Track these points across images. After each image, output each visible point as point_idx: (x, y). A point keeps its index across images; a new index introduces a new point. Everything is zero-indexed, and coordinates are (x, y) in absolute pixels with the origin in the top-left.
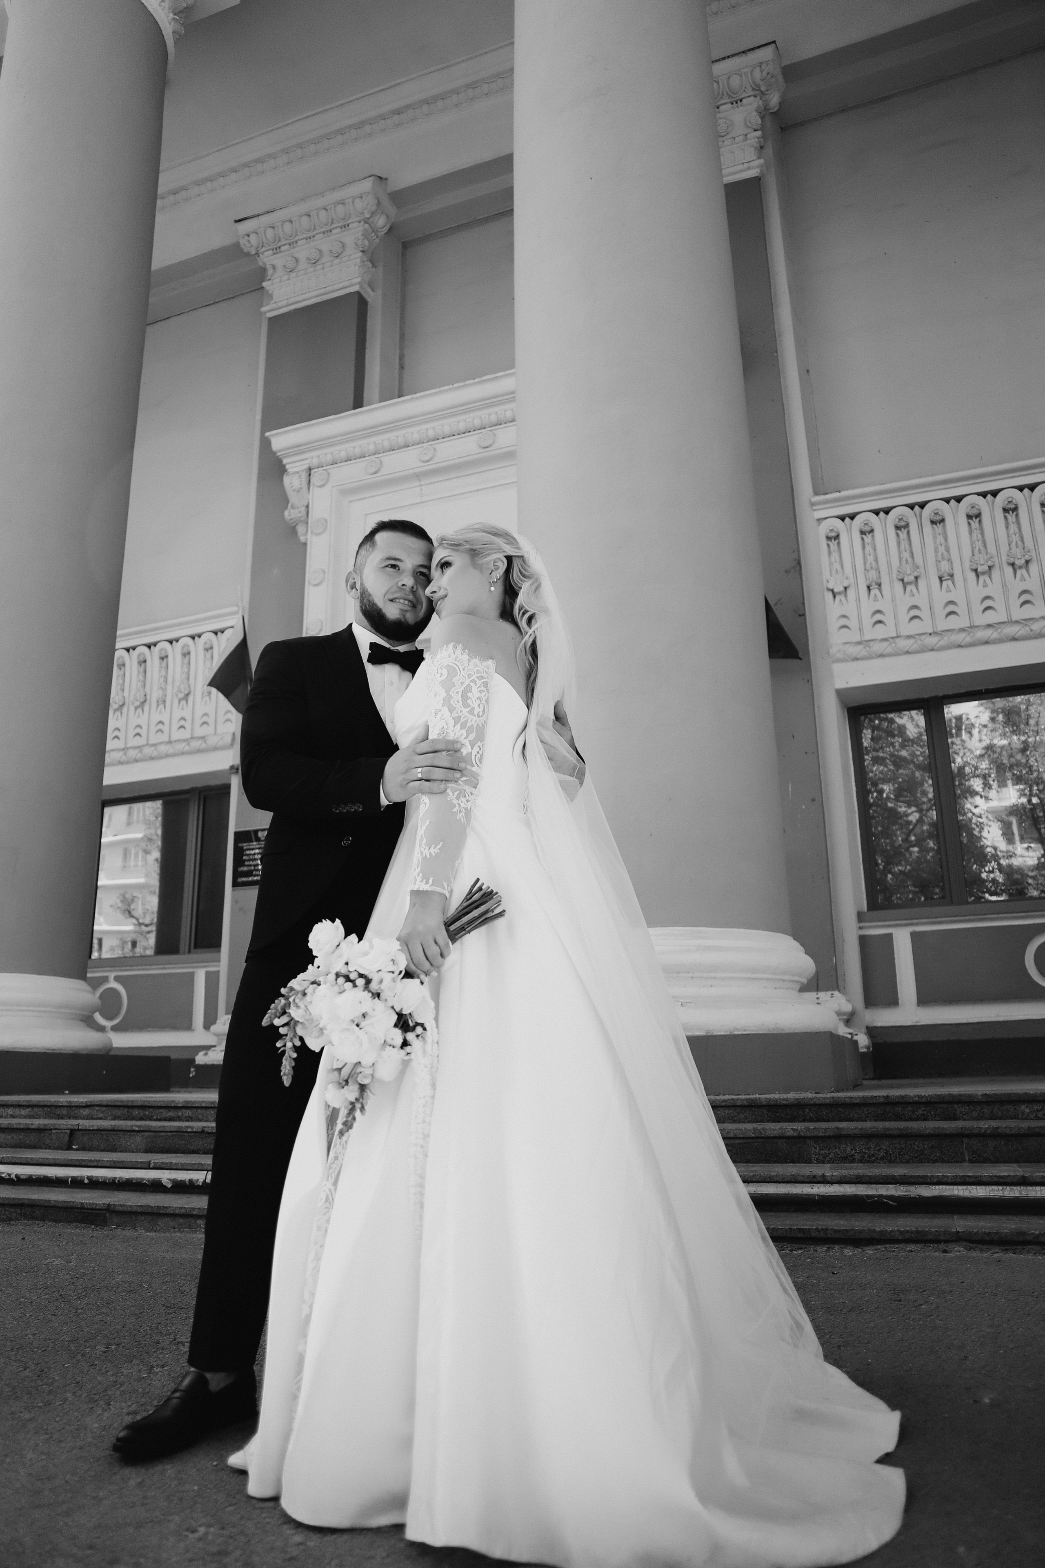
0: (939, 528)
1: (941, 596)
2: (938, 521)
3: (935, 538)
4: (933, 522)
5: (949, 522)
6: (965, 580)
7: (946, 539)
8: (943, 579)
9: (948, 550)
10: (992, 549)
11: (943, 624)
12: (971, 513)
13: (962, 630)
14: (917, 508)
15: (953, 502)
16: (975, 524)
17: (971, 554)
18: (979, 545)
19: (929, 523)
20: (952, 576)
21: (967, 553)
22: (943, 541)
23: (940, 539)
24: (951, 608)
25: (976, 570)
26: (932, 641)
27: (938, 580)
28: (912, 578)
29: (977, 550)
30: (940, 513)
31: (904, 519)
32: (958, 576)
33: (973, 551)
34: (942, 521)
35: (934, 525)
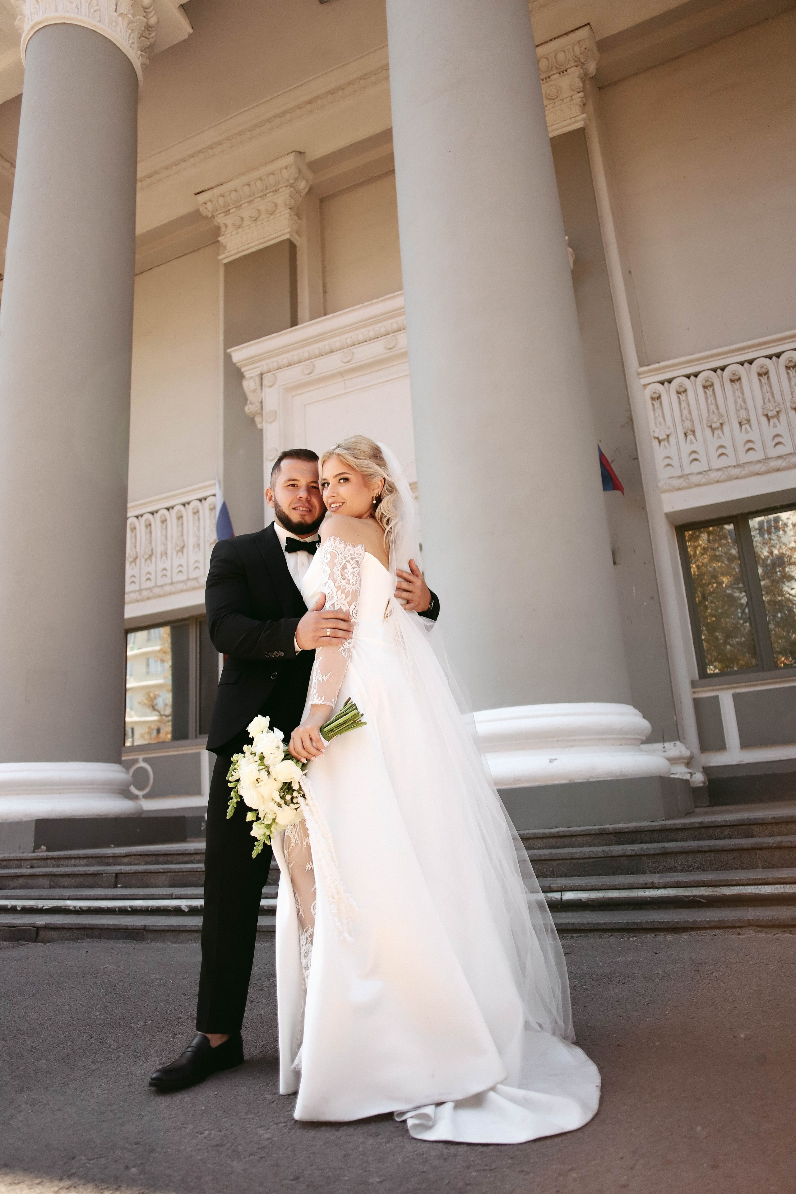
0: (737, 385)
1: (741, 437)
2: (736, 380)
3: (734, 393)
4: (732, 381)
5: (745, 379)
6: (759, 423)
7: (743, 393)
8: (742, 424)
9: (744, 401)
10: (778, 398)
11: (744, 458)
12: (761, 372)
13: (759, 462)
14: (719, 371)
15: (746, 364)
16: (764, 379)
17: (762, 403)
18: (769, 395)
19: (729, 382)
20: (748, 421)
21: (760, 403)
22: (740, 395)
23: (738, 393)
24: (750, 445)
25: (767, 415)
26: (737, 471)
27: (738, 425)
28: (718, 425)
29: (766, 400)
30: (737, 373)
31: (710, 380)
32: (754, 421)
33: (764, 401)
34: (739, 379)
35: (733, 383)
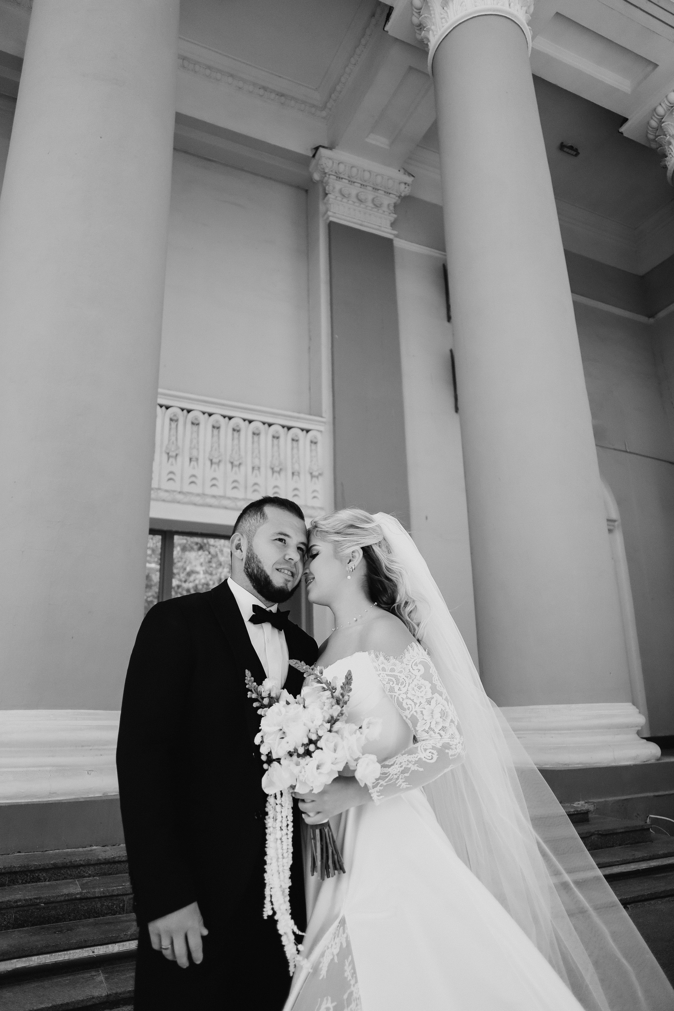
0: (195, 428)
1: (189, 471)
2: (195, 424)
3: (192, 433)
4: (193, 423)
5: (202, 426)
6: (204, 464)
7: (198, 435)
8: (192, 460)
9: (198, 443)
10: (222, 450)
11: (187, 488)
12: (215, 425)
13: (198, 495)
14: (185, 411)
15: (206, 415)
16: (216, 431)
17: (210, 450)
18: (216, 445)
19: (190, 423)
20: (197, 459)
21: (208, 449)
22: (196, 437)
23: (195, 435)
24: (193, 479)
25: (211, 460)
26: (180, 497)
27: (188, 460)
28: (174, 454)
29: (214, 448)
30: (198, 419)
31: (176, 415)
32: (201, 461)
33: (212, 448)
34: (198, 424)
35: (193, 425)
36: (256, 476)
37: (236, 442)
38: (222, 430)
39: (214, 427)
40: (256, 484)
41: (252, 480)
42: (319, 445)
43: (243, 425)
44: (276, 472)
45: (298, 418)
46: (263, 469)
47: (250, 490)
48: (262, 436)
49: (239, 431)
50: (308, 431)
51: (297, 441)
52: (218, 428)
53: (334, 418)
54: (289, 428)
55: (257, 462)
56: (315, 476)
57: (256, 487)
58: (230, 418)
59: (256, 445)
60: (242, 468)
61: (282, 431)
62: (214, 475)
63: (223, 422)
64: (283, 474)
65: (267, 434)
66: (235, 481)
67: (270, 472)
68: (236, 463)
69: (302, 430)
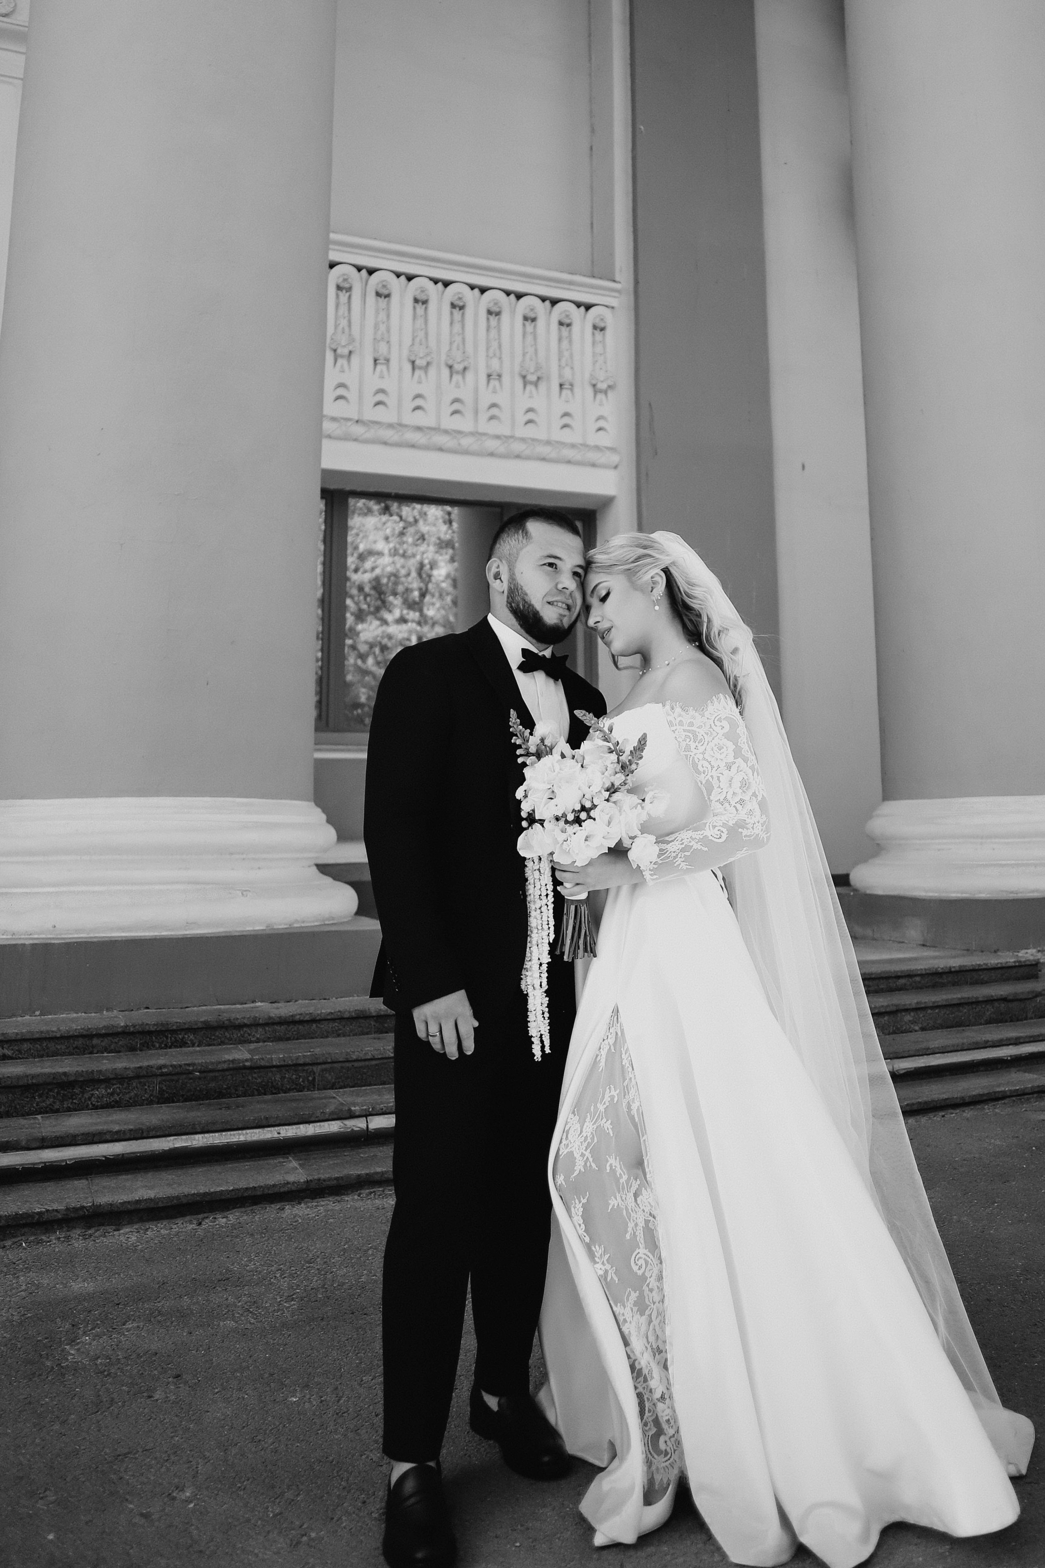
0: (382, 302)
1: (373, 381)
2: (383, 295)
3: (377, 312)
4: (378, 294)
5: (395, 299)
6: (400, 369)
7: (388, 316)
8: (377, 362)
9: (388, 330)
10: (432, 343)
11: (371, 414)
12: (419, 297)
13: (391, 426)
14: (364, 272)
15: (403, 278)
16: (420, 309)
17: (410, 343)
18: (421, 334)
19: (374, 294)
20: (388, 360)
21: (407, 341)
22: (385, 319)
23: (382, 316)
24: (380, 397)
25: (413, 362)
26: (358, 430)
27: (372, 362)
28: (346, 351)
29: (417, 340)
30: (388, 286)
31: (350, 280)
32: (394, 363)
33: (413, 340)
34: (388, 296)
35: (379, 298)
36: (494, 391)
37: (457, 327)
38: (432, 306)
39: (416, 301)
40: (494, 405)
41: (486, 398)
42: (609, 332)
43: (470, 296)
44: (531, 383)
45: (571, 283)
46: (506, 379)
47: (483, 416)
48: (505, 317)
49: (462, 308)
50: (588, 307)
51: (569, 325)
52: (425, 302)
53: (636, 282)
54: (554, 302)
55: (495, 364)
56: (601, 391)
57: (495, 411)
58: (446, 284)
59: (493, 333)
60: (469, 375)
61: (541, 308)
62: (419, 390)
63: (433, 291)
64: (542, 386)
65: (513, 312)
66: (456, 400)
67: (519, 383)
68: (458, 367)
69: (578, 305)
